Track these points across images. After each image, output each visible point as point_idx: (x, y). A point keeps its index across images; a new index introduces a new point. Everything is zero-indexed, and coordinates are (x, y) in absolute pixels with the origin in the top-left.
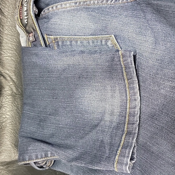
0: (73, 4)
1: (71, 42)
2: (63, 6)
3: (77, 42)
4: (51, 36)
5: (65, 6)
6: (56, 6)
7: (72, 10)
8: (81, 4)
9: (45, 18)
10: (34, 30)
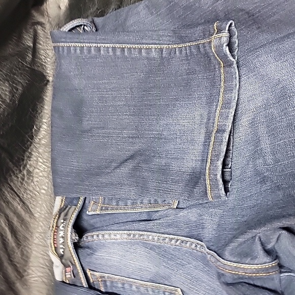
0: (126, 236)
1: (123, 284)
2: (113, 237)
3: (131, 286)
4: (95, 273)
5: (115, 237)
6: (103, 235)
7: (124, 242)
8: (136, 237)
9: (88, 248)
10: (72, 264)
